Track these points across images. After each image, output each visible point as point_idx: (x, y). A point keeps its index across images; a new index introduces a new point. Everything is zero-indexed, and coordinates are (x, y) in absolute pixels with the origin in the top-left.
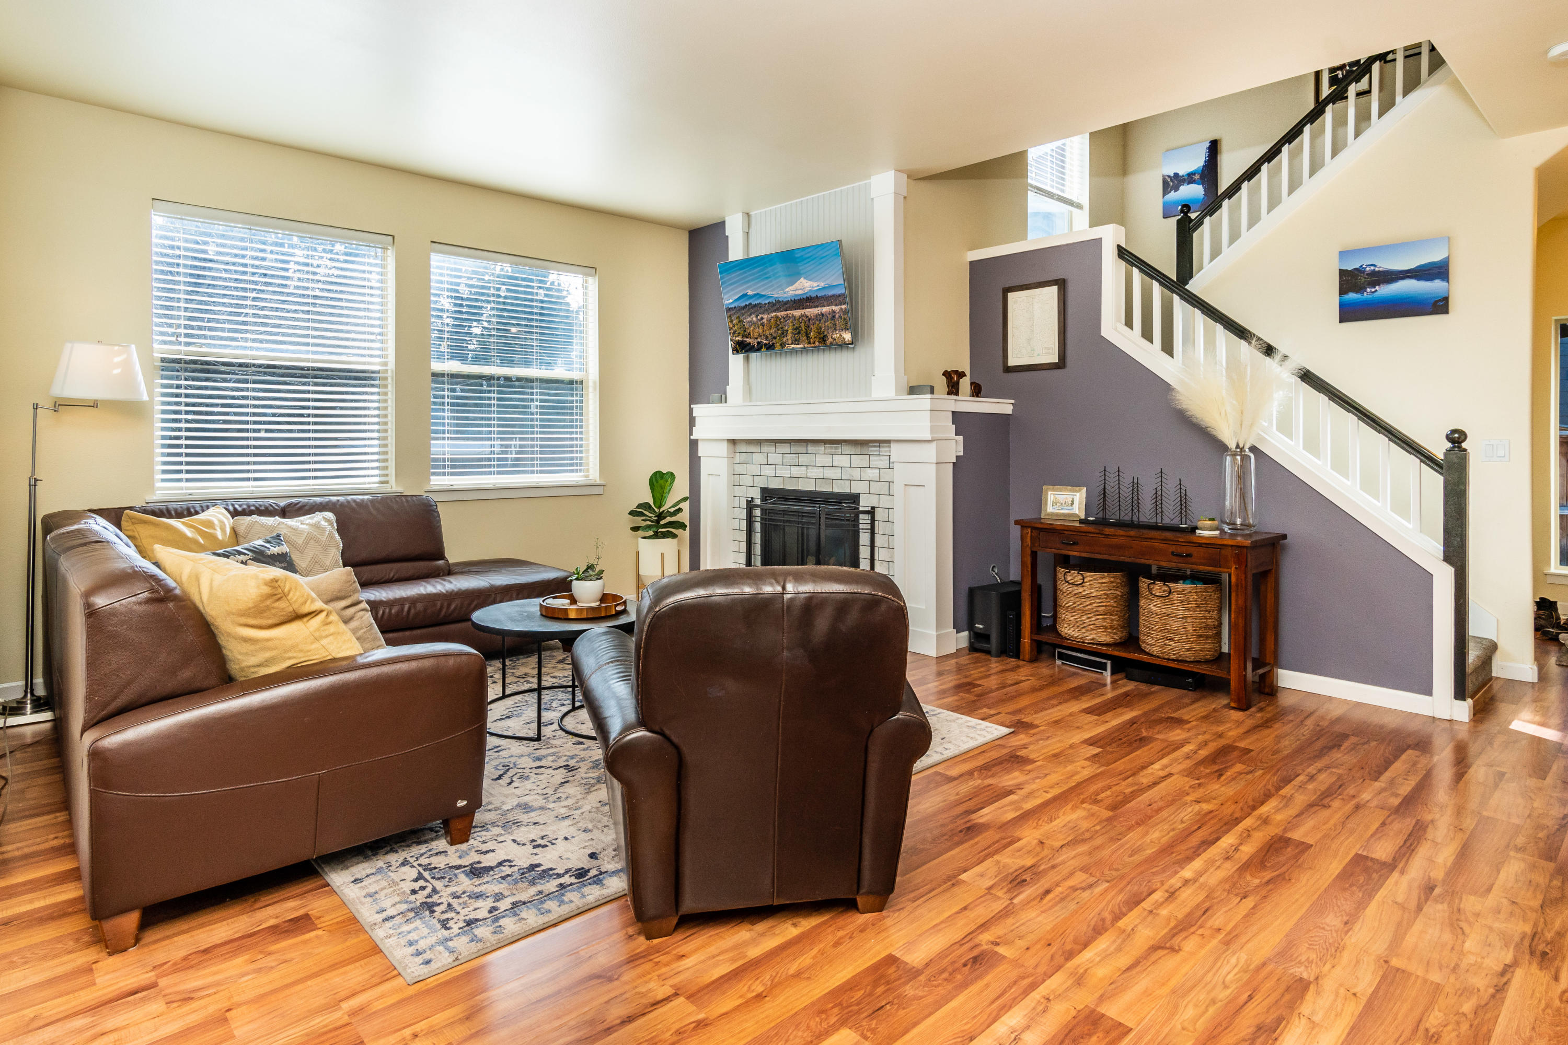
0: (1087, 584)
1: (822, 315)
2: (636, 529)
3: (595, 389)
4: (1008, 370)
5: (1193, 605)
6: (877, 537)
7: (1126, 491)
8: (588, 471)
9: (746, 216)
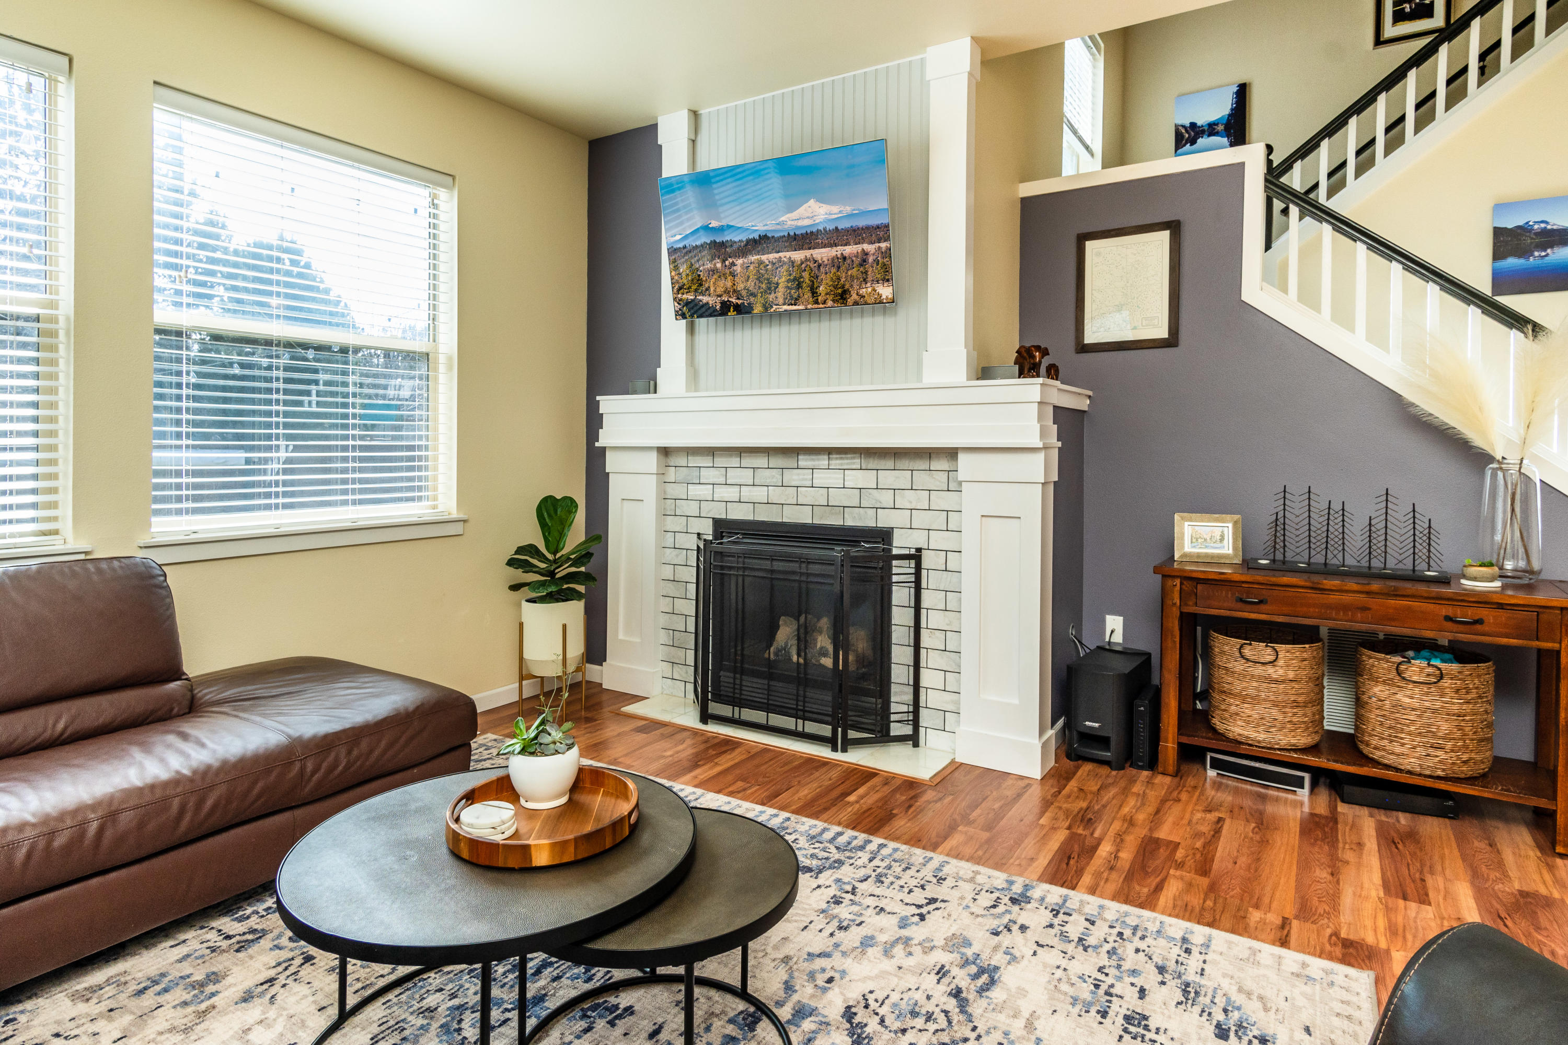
0: (1281, 662)
1: (844, 258)
2: (515, 587)
3: (450, 368)
4: (1083, 348)
5: (1473, 695)
6: (925, 594)
7: (1318, 521)
8: (435, 498)
9: (692, 115)
